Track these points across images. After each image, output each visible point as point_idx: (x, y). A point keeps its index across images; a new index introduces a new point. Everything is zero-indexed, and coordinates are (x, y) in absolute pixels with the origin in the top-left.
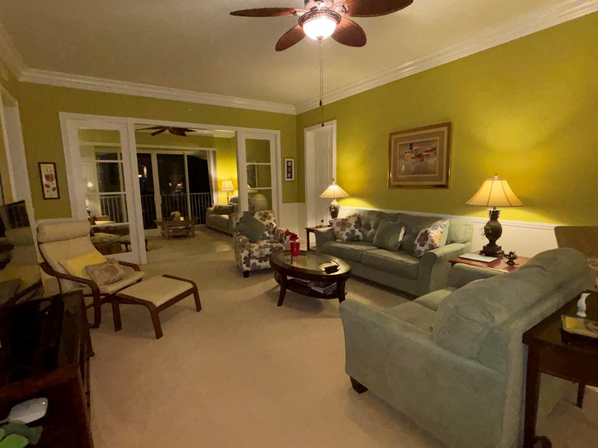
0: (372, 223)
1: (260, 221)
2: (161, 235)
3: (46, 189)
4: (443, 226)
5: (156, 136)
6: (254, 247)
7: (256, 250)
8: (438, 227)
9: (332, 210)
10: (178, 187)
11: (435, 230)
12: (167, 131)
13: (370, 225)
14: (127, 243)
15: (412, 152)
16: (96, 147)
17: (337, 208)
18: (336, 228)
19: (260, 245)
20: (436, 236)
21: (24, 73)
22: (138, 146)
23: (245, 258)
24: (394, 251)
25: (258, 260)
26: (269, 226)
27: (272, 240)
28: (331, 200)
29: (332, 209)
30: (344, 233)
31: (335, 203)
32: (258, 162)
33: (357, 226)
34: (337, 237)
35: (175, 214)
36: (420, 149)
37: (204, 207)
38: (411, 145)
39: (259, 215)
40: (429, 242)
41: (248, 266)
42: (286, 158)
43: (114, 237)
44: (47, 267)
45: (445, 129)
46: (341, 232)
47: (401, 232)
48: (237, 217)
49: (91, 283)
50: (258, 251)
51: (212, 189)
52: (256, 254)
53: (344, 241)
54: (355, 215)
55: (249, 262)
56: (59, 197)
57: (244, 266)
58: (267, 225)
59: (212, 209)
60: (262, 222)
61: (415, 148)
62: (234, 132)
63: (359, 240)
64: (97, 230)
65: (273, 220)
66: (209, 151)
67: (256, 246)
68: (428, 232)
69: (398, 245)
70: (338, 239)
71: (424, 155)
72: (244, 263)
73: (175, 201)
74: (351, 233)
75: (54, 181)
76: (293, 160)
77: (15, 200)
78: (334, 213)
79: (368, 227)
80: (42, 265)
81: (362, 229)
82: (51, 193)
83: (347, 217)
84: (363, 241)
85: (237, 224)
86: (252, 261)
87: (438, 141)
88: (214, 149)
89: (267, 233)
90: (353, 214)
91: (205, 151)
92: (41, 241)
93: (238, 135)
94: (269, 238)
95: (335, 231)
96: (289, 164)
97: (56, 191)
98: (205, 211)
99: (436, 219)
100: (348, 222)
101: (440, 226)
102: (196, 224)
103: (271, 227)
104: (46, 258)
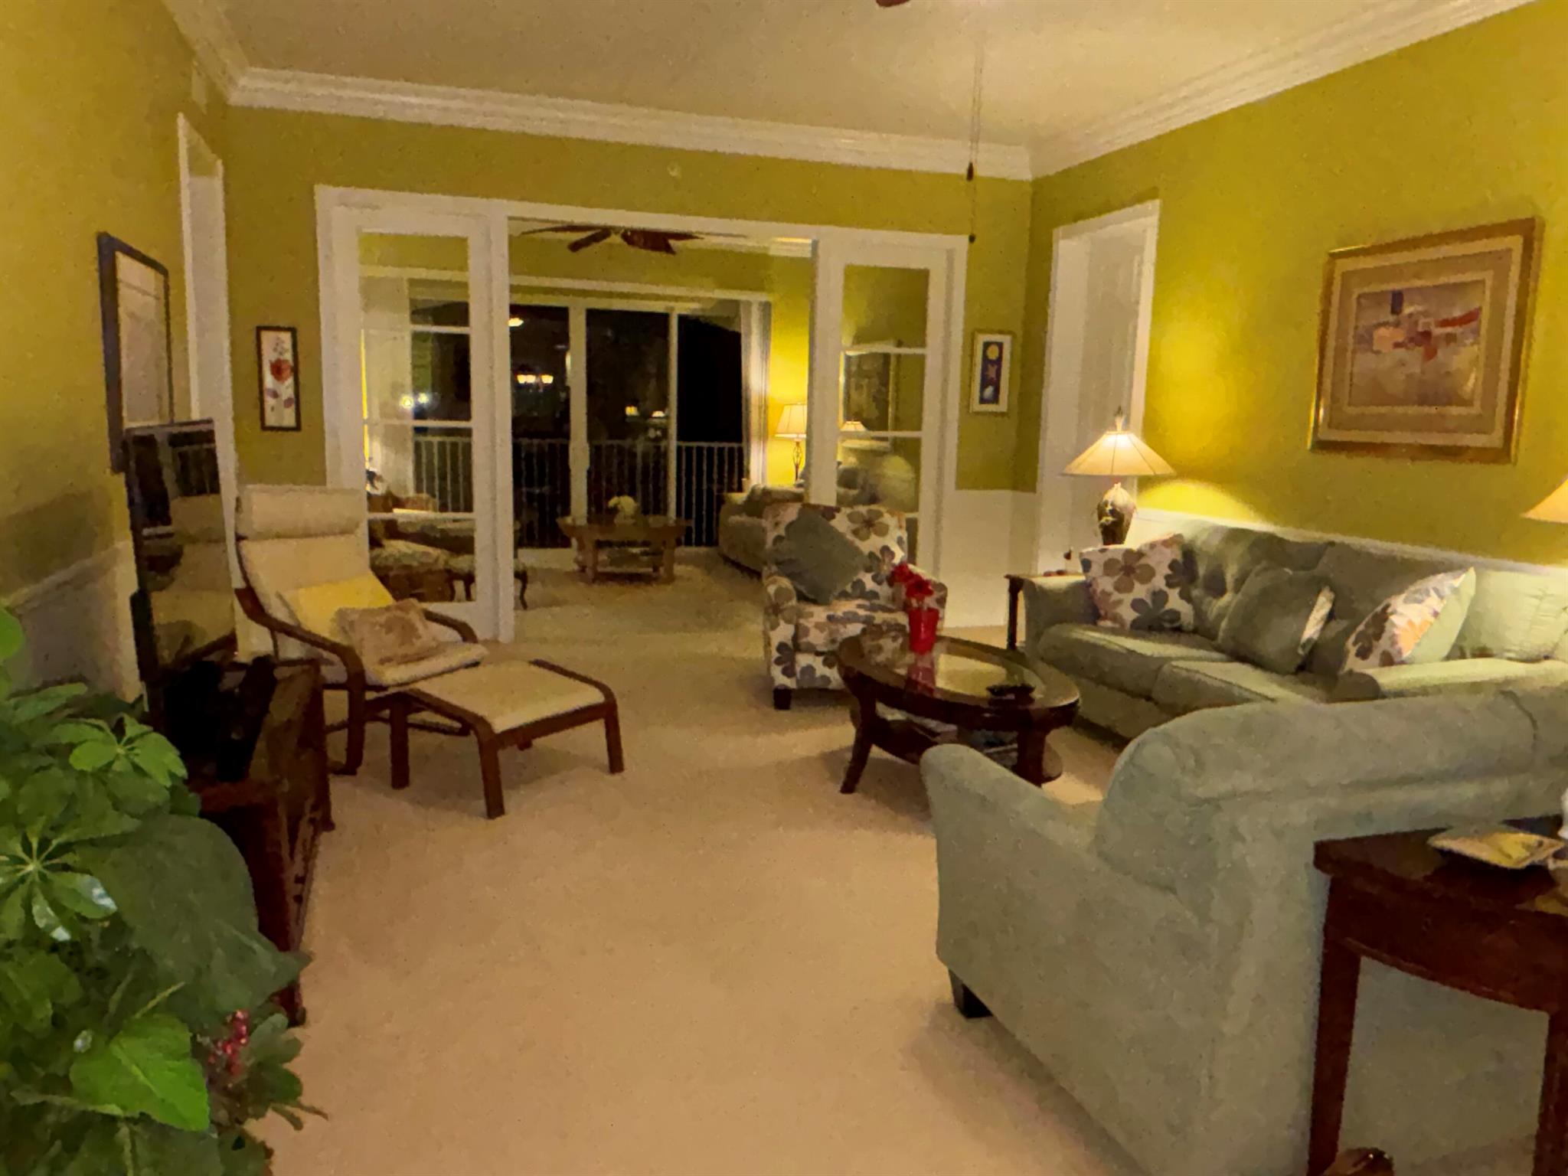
0: (1231, 573)
1: (850, 537)
2: (576, 567)
3: (270, 401)
4: (1447, 591)
5: (584, 252)
6: (811, 615)
7: (819, 626)
8: (1428, 595)
9: (1104, 520)
10: (657, 421)
11: (1416, 605)
12: (616, 239)
13: (1223, 581)
14: (469, 579)
15: (1397, 325)
16: (413, 283)
17: (1124, 512)
18: (1099, 581)
19: (831, 613)
20: (1410, 623)
21: (243, 81)
22: (515, 283)
23: (782, 647)
24: (1277, 672)
25: (820, 659)
26: (880, 556)
27: (881, 602)
28: (1110, 481)
29: (1107, 515)
30: (1128, 598)
31: (1118, 496)
32: (900, 344)
33: (1175, 580)
34: (1102, 612)
35: (619, 503)
36: (1425, 314)
37: (720, 490)
38: (1397, 300)
39: (850, 517)
40: (1383, 644)
41: (788, 672)
42: (981, 331)
43: (436, 554)
44: (251, 601)
45: (1515, 242)
46: (1116, 596)
47: (1317, 607)
48: (779, 519)
49: (346, 654)
50: (822, 631)
51: (748, 429)
52: (817, 638)
53: (1123, 625)
54: (1175, 541)
55: (793, 662)
56: (298, 428)
57: (777, 672)
58: (871, 555)
59: (739, 498)
60: (858, 542)
61: (1408, 310)
62: (809, 241)
63: (1178, 630)
64: (393, 530)
65: (896, 538)
66: (749, 304)
67: (819, 614)
68: (1389, 610)
69: (1301, 652)
70: (1105, 618)
71: (1438, 337)
72: (778, 662)
73: (632, 469)
74: (1149, 601)
75: (290, 381)
76: (1006, 340)
77: (196, 416)
78: (1114, 529)
79: (1216, 587)
80: (240, 593)
81: (1196, 593)
82: (280, 415)
83: (1146, 545)
84: (1195, 631)
85: (778, 539)
86: (803, 660)
87: (1489, 283)
88: (763, 297)
89: (868, 580)
90: (1166, 537)
91: (736, 304)
92: (242, 532)
93: (820, 252)
94: (874, 595)
95: (1095, 591)
96: (993, 353)
97: (293, 407)
98: (721, 501)
99: (1434, 568)
100: (1143, 561)
101: (1437, 591)
102: (679, 543)
103: (884, 561)
104: (252, 579)
